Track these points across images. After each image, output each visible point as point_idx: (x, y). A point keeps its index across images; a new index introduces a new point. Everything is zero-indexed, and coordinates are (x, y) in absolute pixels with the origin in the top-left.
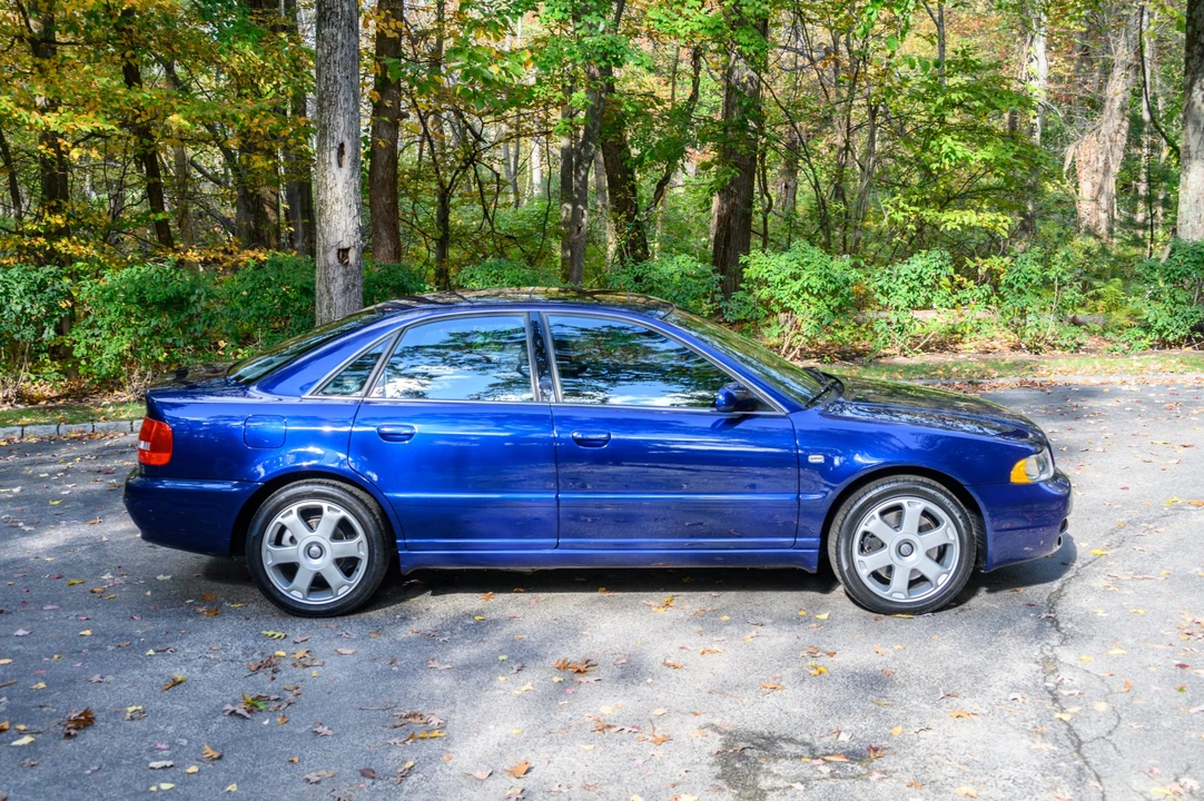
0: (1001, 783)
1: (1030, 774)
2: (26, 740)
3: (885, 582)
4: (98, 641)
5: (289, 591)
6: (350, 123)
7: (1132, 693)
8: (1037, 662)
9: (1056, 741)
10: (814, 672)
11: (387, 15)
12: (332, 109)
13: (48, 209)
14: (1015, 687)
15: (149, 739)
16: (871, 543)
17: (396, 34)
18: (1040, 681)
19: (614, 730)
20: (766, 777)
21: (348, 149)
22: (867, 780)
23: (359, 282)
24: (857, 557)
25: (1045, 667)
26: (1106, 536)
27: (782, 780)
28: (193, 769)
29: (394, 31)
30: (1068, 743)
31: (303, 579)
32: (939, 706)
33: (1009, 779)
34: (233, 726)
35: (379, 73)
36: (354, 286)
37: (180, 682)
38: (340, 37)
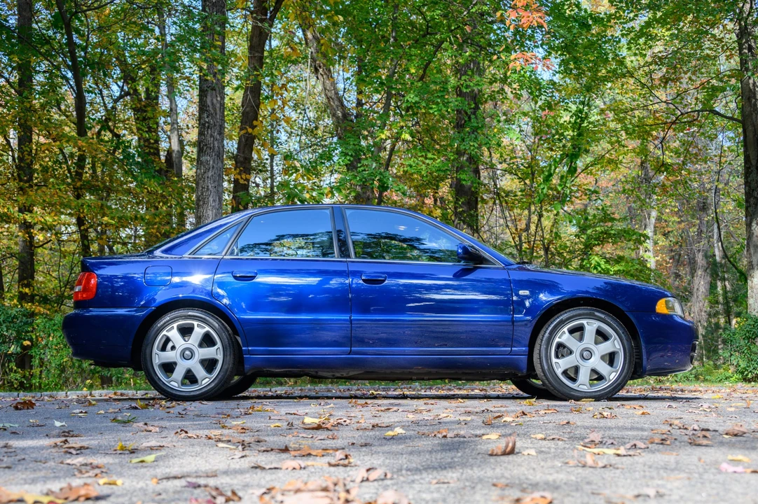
3: (574, 380)
5: (169, 382)
11: (241, 170)
12: (205, 206)
16: (562, 350)
17: (246, 182)
24: (554, 360)
29: (244, 180)
31: (179, 373)
35: (235, 206)
38: (211, 163)
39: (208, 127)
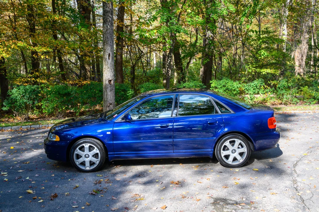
0: (284, 210)
1: (291, 208)
2: (41, 201)
4: (56, 177)
6: (111, 48)
7: (316, 188)
8: (291, 181)
9: (297, 200)
10: (235, 184)
11: (120, 21)
12: (107, 45)
13: (35, 71)
14: (286, 187)
15: (72, 200)
17: (122, 26)
18: (293, 185)
19: (186, 198)
20: (225, 209)
21: (111, 55)
22: (251, 209)
23: (114, 89)
25: (293, 182)
26: (307, 150)
27: (229, 210)
28: (83, 207)
29: (122, 25)
30: (300, 200)
32: (267, 192)
33: (286, 209)
34: (92, 197)
35: (118, 36)
36: (113, 89)
37: (77, 187)
38: (109, 27)
39: (107, 12)
